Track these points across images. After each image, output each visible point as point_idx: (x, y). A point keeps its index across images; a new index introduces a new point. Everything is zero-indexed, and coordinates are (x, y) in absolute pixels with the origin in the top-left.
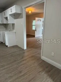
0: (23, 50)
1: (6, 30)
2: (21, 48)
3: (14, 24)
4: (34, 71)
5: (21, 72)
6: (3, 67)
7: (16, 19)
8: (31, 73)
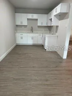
0: (61, 58)
1: (49, 33)
2: (60, 56)
3: (58, 26)
4: (64, 87)
5: (47, 80)
6: (33, 68)
7: (61, 20)
8: (57, 87)
